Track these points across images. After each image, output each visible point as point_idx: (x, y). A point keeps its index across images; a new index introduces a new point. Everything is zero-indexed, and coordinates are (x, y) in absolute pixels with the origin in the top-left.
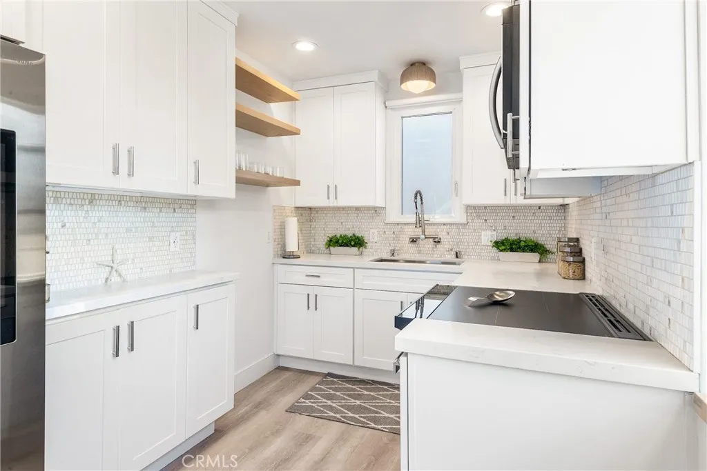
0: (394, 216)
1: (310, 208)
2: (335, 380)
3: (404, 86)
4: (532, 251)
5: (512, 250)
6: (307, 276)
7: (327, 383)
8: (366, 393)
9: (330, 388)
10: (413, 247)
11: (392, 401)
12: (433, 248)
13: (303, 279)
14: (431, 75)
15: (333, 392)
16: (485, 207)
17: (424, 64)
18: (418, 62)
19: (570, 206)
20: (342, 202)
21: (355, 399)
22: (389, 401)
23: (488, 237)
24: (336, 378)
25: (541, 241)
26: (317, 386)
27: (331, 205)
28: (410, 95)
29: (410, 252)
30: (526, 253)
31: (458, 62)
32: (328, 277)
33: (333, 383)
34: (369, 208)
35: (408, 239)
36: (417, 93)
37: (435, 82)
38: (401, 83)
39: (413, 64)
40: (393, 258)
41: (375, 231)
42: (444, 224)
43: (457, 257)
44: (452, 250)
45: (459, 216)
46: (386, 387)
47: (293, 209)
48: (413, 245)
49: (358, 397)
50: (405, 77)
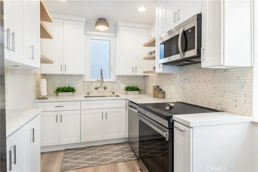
0: (87, 79)
1: (45, 75)
2: (71, 151)
3: (96, 27)
4: (137, 90)
5: (132, 90)
6: (56, 107)
7: (69, 154)
8: (89, 152)
9: (73, 155)
10: (96, 91)
11: (102, 152)
12: (104, 91)
13: (54, 109)
14: (107, 25)
15: (75, 156)
16: (122, 76)
17: (105, 20)
18: (103, 19)
19: (150, 76)
20: (68, 72)
21: (87, 156)
22: (100, 152)
23: (123, 87)
24: (71, 150)
25: (138, 87)
26: (65, 156)
27: (63, 73)
28: (98, 31)
29: (95, 93)
30: (136, 91)
31: (117, 23)
32: (67, 106)
33: (72, 153)
34: (76, 75)
35: (94, 88)
36: (101, 30)
37: (109, 27)
38: (95, 26)
39: (100, 19)
40: (88, 96)
41: (80, 85)
42: (108, 82)
43: (113, 94)
44: (111, 91)
45: (113, 79)
46: (95, 148)
47: (40, 75)
48: (96, 90)
49: (88, 155)
50: (97, 24)
